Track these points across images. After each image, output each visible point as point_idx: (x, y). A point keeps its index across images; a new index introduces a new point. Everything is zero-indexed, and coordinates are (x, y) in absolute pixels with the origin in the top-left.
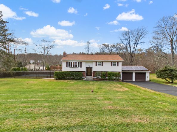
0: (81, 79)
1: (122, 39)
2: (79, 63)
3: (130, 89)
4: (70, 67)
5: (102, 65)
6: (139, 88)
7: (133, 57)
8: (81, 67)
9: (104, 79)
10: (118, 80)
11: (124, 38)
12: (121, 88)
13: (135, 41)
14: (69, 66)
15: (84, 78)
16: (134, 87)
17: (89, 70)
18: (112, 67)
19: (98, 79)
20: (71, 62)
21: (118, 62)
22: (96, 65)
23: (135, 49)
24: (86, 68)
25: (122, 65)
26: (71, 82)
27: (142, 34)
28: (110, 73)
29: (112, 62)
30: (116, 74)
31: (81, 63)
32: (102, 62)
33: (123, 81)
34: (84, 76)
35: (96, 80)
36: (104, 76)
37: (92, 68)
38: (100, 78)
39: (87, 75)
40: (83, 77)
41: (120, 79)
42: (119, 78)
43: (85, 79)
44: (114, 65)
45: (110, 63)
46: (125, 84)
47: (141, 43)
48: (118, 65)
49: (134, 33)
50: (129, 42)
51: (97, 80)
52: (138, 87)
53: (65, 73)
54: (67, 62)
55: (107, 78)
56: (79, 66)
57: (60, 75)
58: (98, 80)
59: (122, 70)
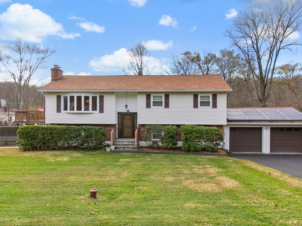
0: (99, 147)
1: (235, 36)
2: (94, 99)
3: (243, 182)
4: (69, 111)
5: (167, 106)
6: (276, 180)
7: (268, 86)
8: (101, 111)
9: (171, 149)
10: (213, 151)
11: (240, 35)
12: (212, 178)
13: (272, 39)
14: (66, 109)
15: (108, 146)
16: (262, 174)
17: (127, 121)
18: (196, 109)
19: (153, 148)
20: (72, 95)
21: (215, 96)
22: (148, 106)
23: (272, 67)
24: (119, 113)
25: (230, 105)
26: (60, 159)
27: (292, 20)
28: (189, 128)
29: (196, 96)
30: (207, 133)
31: (102, 98)
32: (167, 96)
33: (229, 154)
34: (109, 140)
35: (146, 150)
36: (172, 137)
37: (136, 113)
38: (160, 144)
39: (121, 135)
40: (106, 142)
41: (222, 149)
42: (218, 144)
43: (113, 148)
44: (203, 104)
45: (190, 99)
46: (234, 165)
47: (289, 47)
48: (215, 106)
49: (270, 18)
50: (257, 45)
51: (150, 150)
52: (276, 173)
53: (51, 129)
54: (59, 98)
55: (180, 144)
56: (94, 108)
57: (34, 137)
58: (152, 151)
59: (228, 121)
